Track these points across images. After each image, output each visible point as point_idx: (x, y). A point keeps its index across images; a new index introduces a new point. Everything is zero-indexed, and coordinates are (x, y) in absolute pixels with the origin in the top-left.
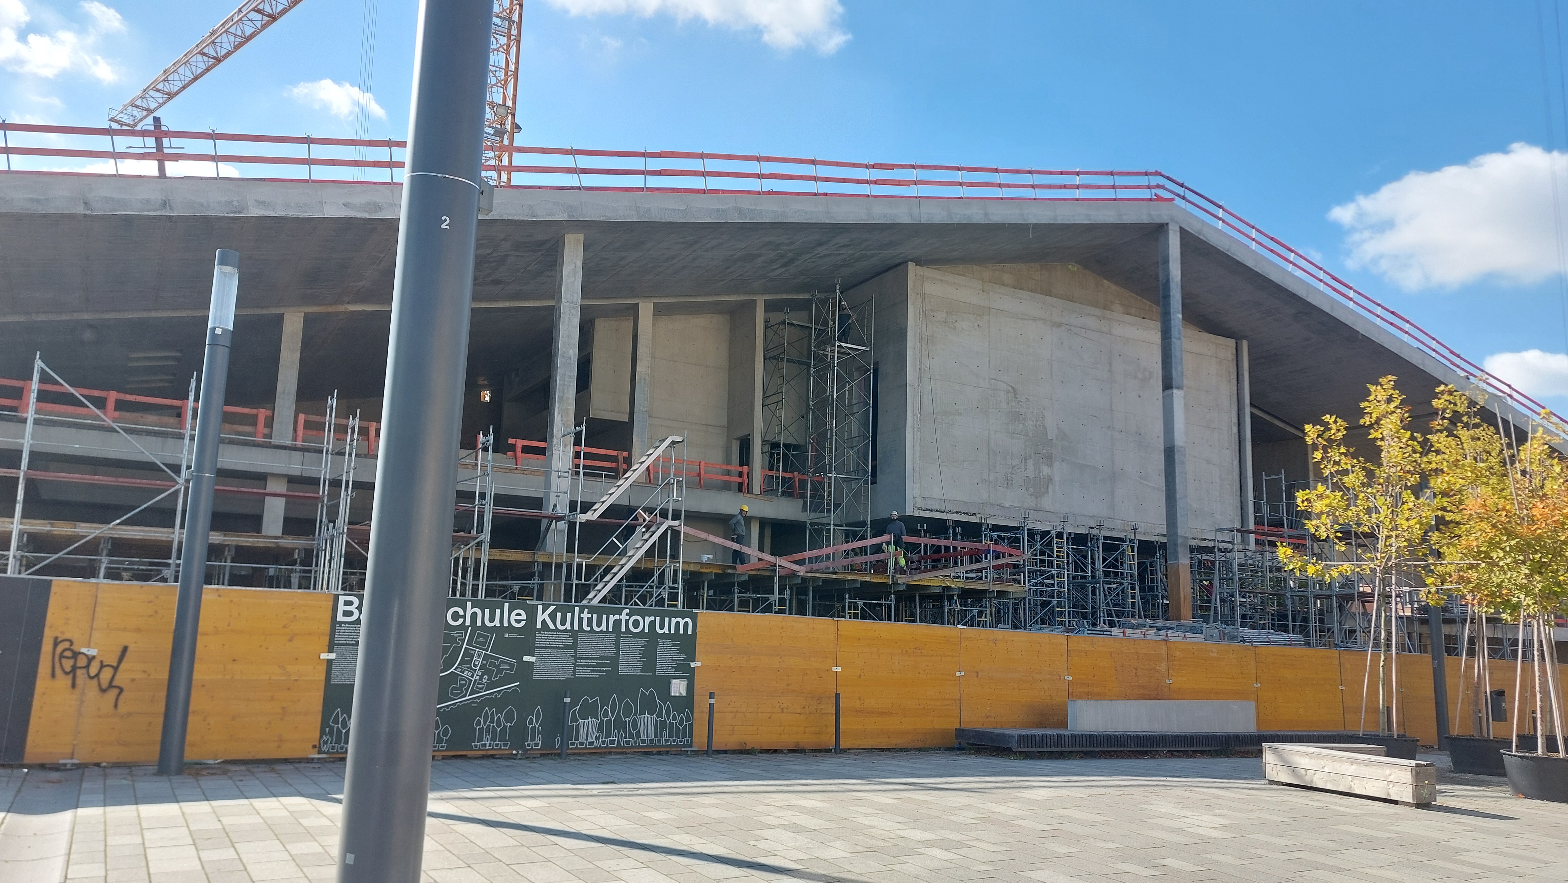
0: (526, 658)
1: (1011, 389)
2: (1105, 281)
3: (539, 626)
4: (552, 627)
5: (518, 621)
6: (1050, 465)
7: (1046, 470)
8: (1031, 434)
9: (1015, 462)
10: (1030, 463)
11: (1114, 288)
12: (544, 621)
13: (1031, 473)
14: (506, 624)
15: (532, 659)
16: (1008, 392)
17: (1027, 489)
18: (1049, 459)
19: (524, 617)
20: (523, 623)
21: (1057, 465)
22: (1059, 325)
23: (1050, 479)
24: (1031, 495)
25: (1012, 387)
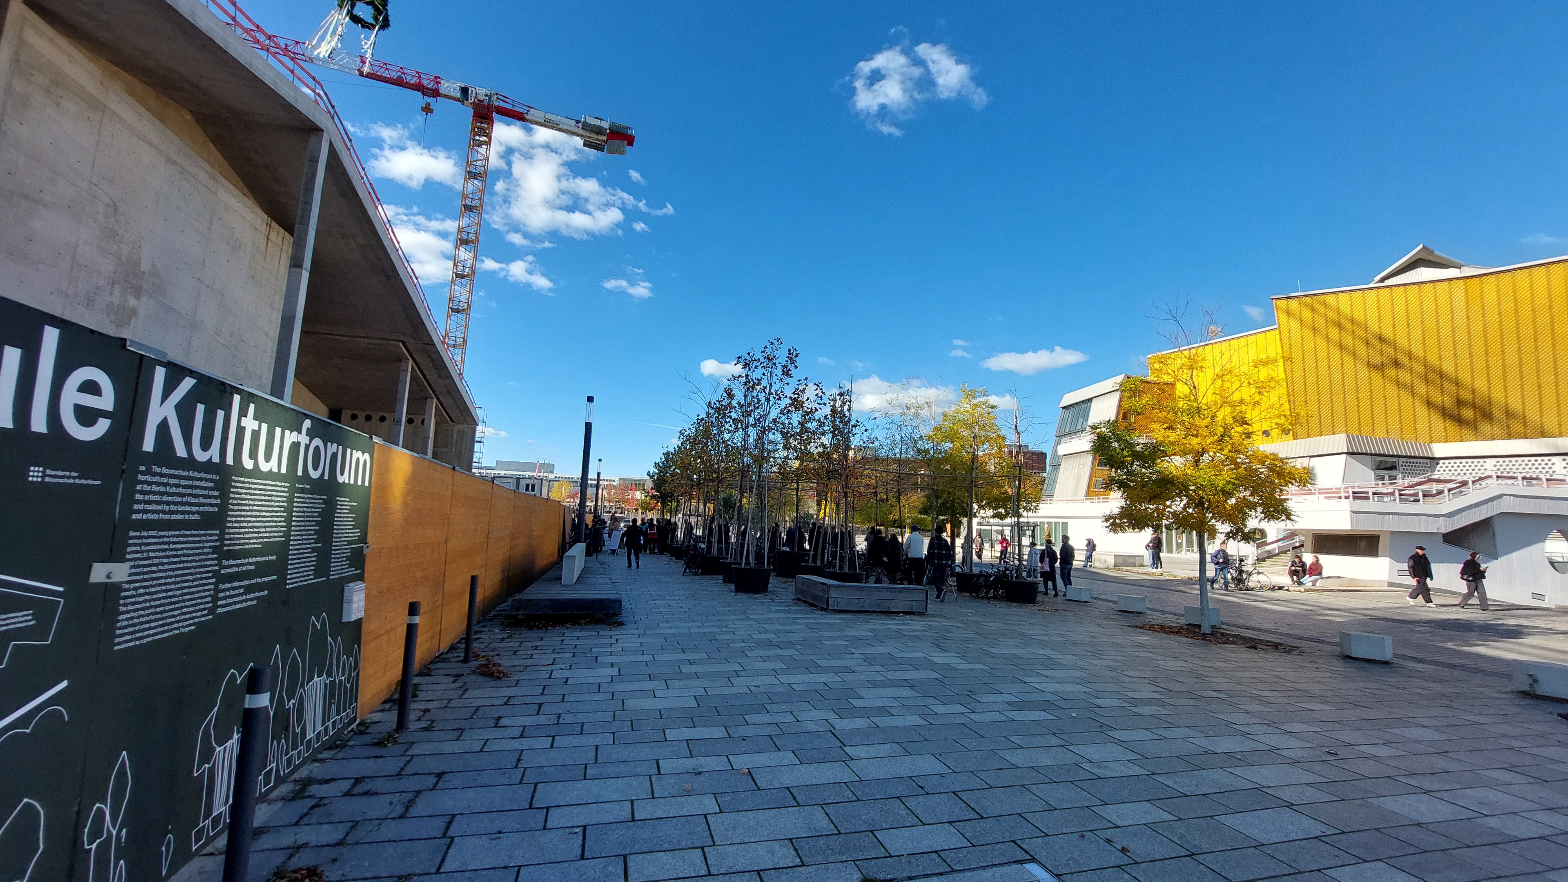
0: (99, 573)
1: (112, 203)
2: (211, 144)
3: (149, 445)
4: (181, 451)
5: (86, 416)
6: (138, 297)
7: (132, 301)
8: (124, 259)
9: (101, 283)
10: (117, 288)
11: (217, 154)
12: (163, 428)
13: (116, 299)
14: (39, 423)
15: (119, 572)
16: (108, 205)
17: (108, 315)
18: (138, 292)
19: (106, 401)
20: (103, 426)
21: (144, 299)
22: (174, 163)
23: (134, 312)
24: (111, 322)
25: (113, 202)
